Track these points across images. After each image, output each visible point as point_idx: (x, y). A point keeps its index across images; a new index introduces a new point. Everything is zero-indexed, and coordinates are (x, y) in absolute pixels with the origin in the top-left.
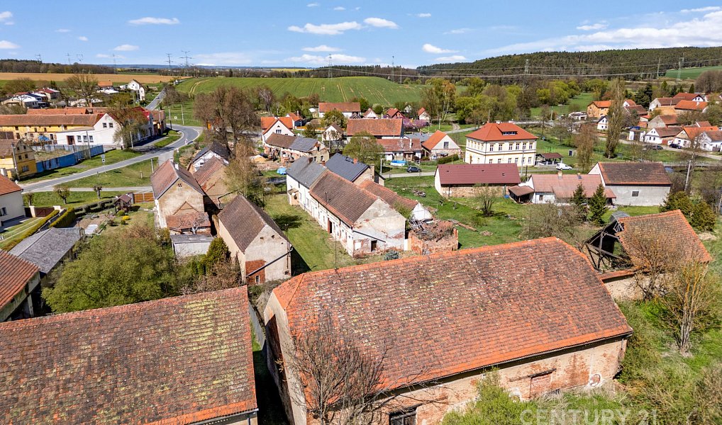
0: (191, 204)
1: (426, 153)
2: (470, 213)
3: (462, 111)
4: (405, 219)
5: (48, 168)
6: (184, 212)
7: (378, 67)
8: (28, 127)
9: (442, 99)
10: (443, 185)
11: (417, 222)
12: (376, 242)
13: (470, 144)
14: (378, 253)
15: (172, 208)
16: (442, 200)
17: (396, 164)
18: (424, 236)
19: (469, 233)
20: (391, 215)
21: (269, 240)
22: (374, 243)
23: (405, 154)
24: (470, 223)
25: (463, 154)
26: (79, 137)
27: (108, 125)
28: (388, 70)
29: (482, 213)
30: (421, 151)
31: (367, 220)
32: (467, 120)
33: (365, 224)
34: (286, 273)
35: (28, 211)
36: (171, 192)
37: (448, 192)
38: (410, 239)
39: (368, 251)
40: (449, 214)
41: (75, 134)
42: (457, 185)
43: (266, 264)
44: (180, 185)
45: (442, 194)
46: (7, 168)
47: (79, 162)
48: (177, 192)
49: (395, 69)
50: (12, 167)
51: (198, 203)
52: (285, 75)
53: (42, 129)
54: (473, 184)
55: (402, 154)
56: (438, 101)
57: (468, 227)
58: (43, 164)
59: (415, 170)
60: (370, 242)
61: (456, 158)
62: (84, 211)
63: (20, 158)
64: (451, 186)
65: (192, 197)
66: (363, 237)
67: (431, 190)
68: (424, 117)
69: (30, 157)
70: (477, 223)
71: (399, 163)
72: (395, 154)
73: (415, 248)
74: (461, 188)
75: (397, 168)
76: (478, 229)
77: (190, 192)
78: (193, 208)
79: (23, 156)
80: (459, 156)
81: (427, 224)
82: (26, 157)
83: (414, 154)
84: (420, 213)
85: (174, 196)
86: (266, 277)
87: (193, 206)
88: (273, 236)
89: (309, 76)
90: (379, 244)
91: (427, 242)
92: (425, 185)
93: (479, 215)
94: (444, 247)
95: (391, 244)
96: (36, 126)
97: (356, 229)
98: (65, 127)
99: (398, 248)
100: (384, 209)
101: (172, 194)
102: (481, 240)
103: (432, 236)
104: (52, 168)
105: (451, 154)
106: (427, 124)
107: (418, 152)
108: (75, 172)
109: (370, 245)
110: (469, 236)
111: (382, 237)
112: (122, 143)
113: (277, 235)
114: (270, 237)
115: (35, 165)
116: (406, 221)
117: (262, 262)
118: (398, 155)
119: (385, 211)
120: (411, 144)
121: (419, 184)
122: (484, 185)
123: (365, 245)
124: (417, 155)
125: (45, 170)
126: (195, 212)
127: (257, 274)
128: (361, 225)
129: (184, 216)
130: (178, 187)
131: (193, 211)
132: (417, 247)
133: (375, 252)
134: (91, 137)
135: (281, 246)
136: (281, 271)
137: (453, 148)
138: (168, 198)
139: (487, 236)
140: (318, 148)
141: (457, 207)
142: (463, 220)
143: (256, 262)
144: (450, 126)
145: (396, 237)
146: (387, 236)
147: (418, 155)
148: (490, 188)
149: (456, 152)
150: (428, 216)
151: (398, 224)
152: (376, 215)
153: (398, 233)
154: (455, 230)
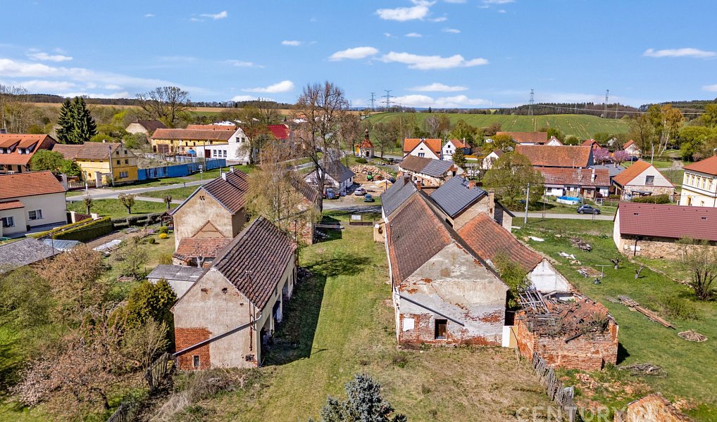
0: (215, 225)
1: (616, 189)
2: (669, 289)
3: (688, 145)
4: (506, 288)
5: (152, 176)
6: (206, 235)
7: (590, 105)
8: (181, 141)
9: (660, 128)
10: (624, 236)
11: (535, 296)
12: (444, 322)
13: (688, 180)
14: (449, 343)
15: (191, 228)
16: (619, 261)
17: (563, 201)
18: (539, 327)
19: (655, 330)
20: (476, 276)
21: (217, 295)
22: (440, 325)
23: (583, 190)
24: (661, 309)
25: (677, 196)
26: (215, 151)
27: (240, 140)
28: (602, 107)
29: (693, 291)
30: (608, 187)
31: (428, 281)
32: (696, 155)
33: (424, 288)
34: (249, 358)
35: (69, 215)
36: (190, 207)
37: (633, 248)
38: (515, 327)
39: (429, 338)
40: (625, 286)
41: (212, 148)
42: (651, 238)
43: (211, 337)
44: (202, 198)
45: (621, 250)
46: (103, 171)
47: (193, 174)
48: (197, 206)
49: (610, 106)
50: (108, 171)
51: (225, 225)
52: (484, 113)
53: (190, 143)
54: (677, 239)
55: (579, 189)
56: (653, 131)
57: (654, 316)
58: (146, 172)
59: (588, 211)
60: (432, 321)
61: (664, 200)
62: (127, 223)
63: (118, 162)
64: (640, 238)
65: (217, 216)
66: (419, 311)
67: (605, 242)
68: (631, 151)
69: (131, 163)
70: (675, 309)
71: (570, 199)
72: (569, 189)
73: (521, 347)
74: (659, 244)
75: (563, 206)
76: (676, 323)
77: (215, 208)
78: (217, 231)
79: (122, 161)
80: (671, 198)
81: (560, 302)
82: (127, 162)
83: (598, 189)
84: (545, 279)
85: (194, 212)
86: (212, 360)
87: (219, 228)
88: (225, 289)
89: (509, 114)
90: (450, 326)
91: (545, 341)
92: (595, 233)
93: (685, 295)
94: (582, 355)
95: (474, 330)
96: (187, 140)
97: (406, 294)
98: (211, 142)
99: (490, 340)
100: (462, 264)
101: (191, 209)
102: (678, 349)
103: (557, 328)
104: (157, 176)
105: (656, 192)
106: (635, 159)
107: (604, 187)
108: (177, 183)
109: (432, 326)
110: (652, 337)
111: (458, 314)
112: (247, 159)
113: (232, 289)
114: (218, 290)
115: (136, 172)
116: (508, 292)
117: (204, 332)
118: (572, 189)
119: (464, 269)
120: (593, 176)
121: (586, 230)
122: (699, 242)
123: (422, 324)
124: (601, 191)
125: (146, 178)
126: (220, 236)
127: (195, 353)
128: (415, 287)
129: (204, 241)
130: (199, 201)
131: (218, 235)
132: (526, 345)
133: (443, 340)
134: (225, 151)
135: (240, 308)
136: (239, 353)
137: (661, 184)
138: (187, 214)
139: (694, 342)
140: (454, 174)
141: (644, 274)
142: (650, 300)
143: (194, 331)
144: (669, 163)
145: (485, 320)
146: (467, 315)
147: (604, 192)
148: (711, 248)
149: (665, 191)
150: (564, 286)
151: (489, 294)
152: (446, 273)
153: (491, 311)
154: (611, 324)
